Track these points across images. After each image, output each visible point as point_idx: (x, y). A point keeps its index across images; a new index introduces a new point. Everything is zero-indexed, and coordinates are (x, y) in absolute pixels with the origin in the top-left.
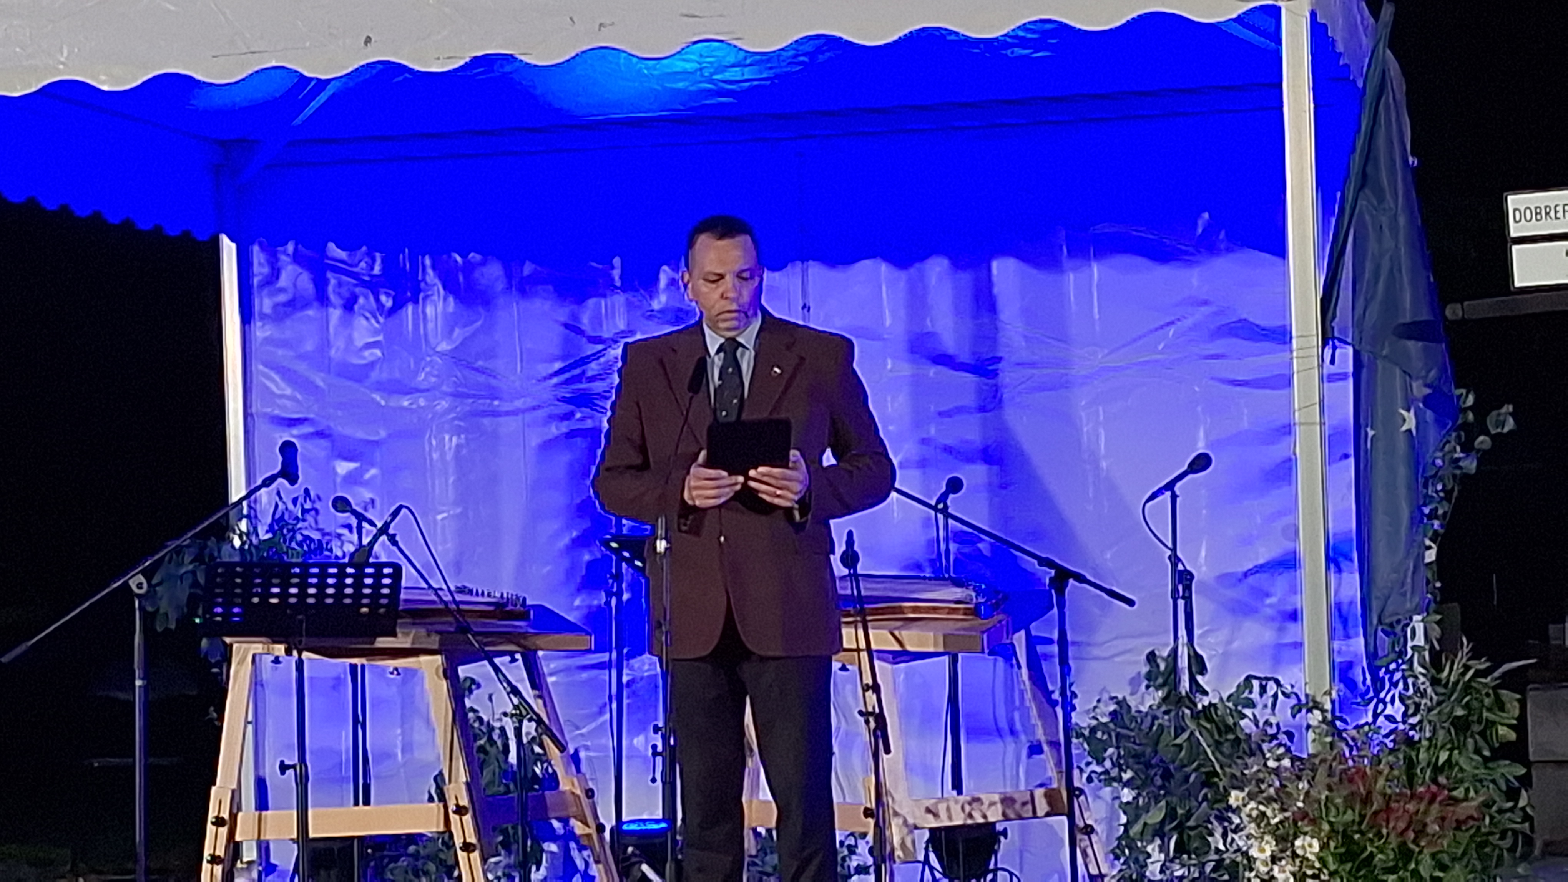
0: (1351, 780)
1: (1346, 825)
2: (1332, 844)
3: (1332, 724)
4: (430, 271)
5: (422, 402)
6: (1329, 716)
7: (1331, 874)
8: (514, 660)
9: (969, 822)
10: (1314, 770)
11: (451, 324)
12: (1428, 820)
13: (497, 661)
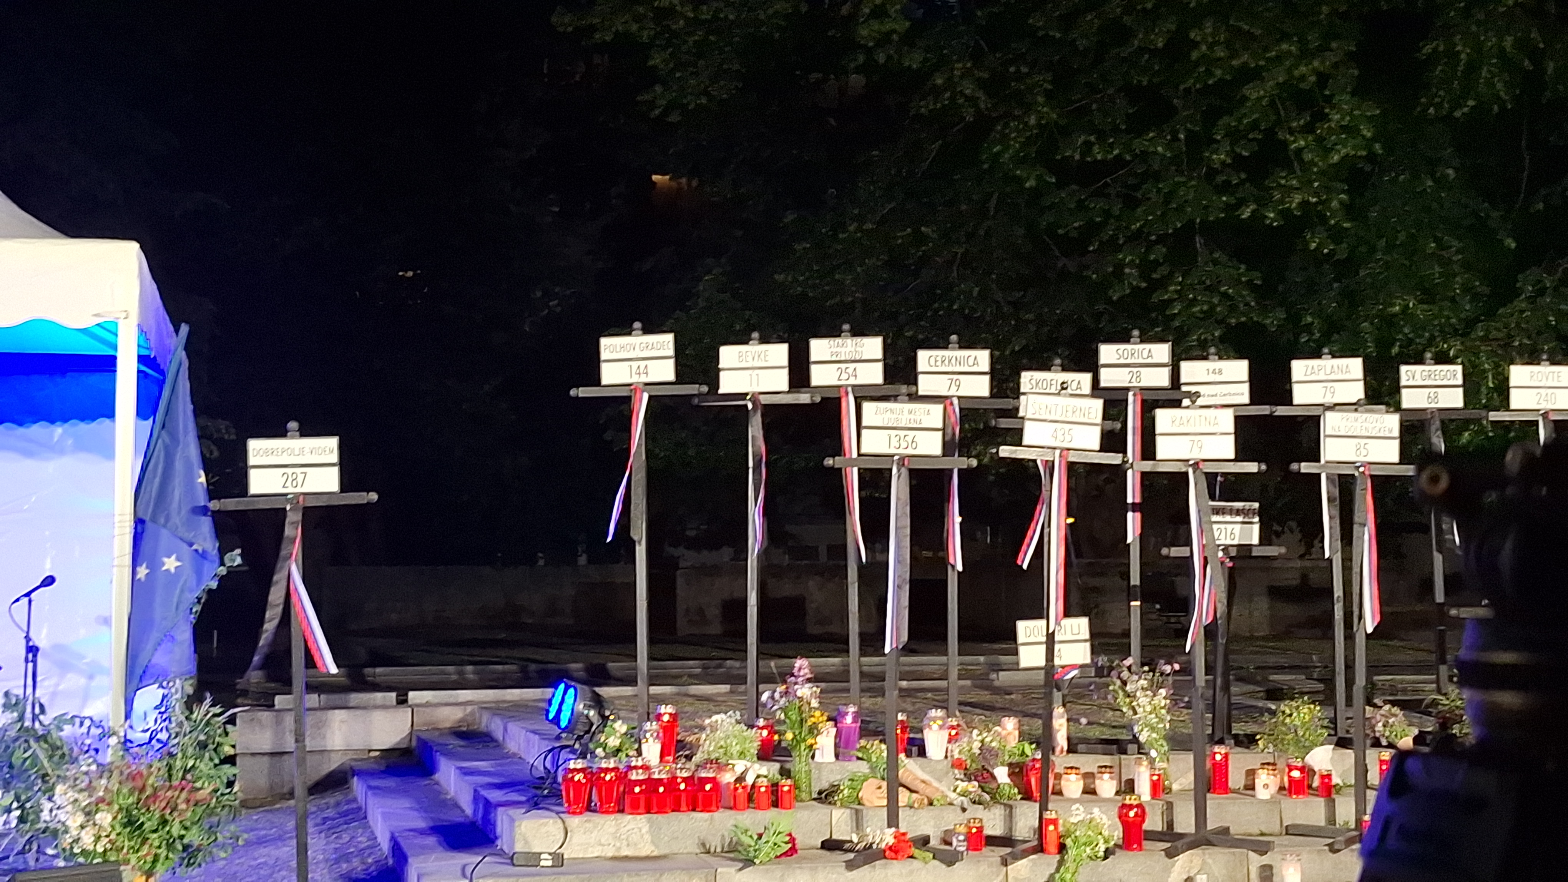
1: (129, 805)
2: (119, 818)
6: (122, 740)
7: (118, 834)
10: (111, 772)
12: (179, 801)
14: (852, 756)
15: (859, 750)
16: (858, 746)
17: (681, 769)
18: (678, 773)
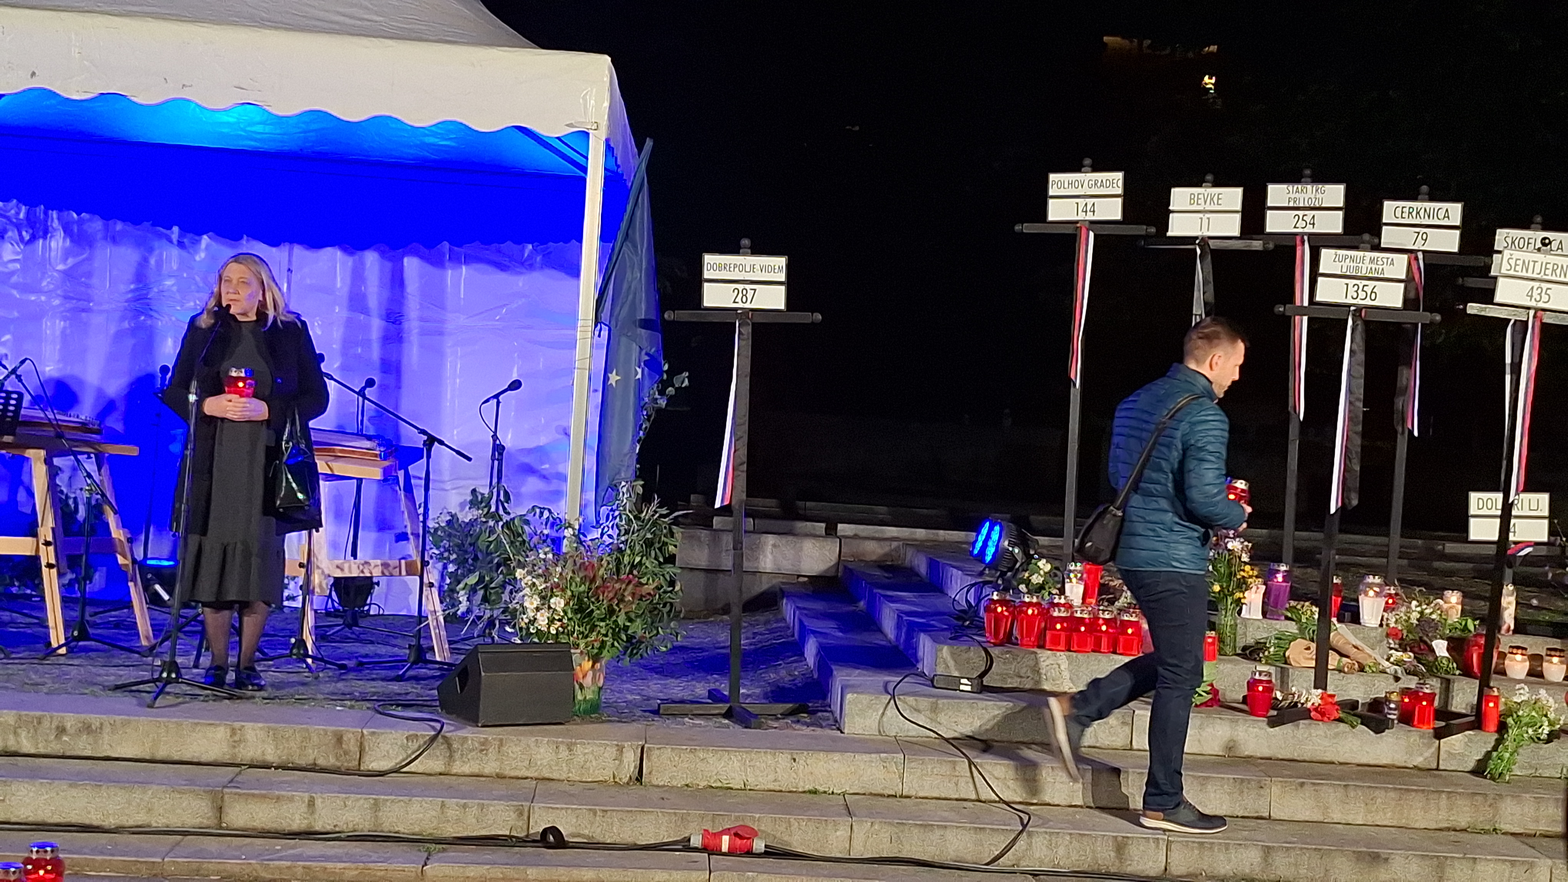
0: (586, 569)
1: (580, 593)
2: (571, 604)
3: (577, 537)
4: (56, 221)
5: (43, 298)
6: (577, 532)
7: (569, 619)
8: (89, 457)
9: (362, 575)
10: (566, 562)
11: (67, 254)
12: (626, 594)
13: (79, 457)
14: (1280, 616)
15: (1287, 609)
16: (1287, 606)
17: (1104, 611)
18: (1101, 616)
